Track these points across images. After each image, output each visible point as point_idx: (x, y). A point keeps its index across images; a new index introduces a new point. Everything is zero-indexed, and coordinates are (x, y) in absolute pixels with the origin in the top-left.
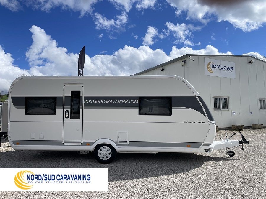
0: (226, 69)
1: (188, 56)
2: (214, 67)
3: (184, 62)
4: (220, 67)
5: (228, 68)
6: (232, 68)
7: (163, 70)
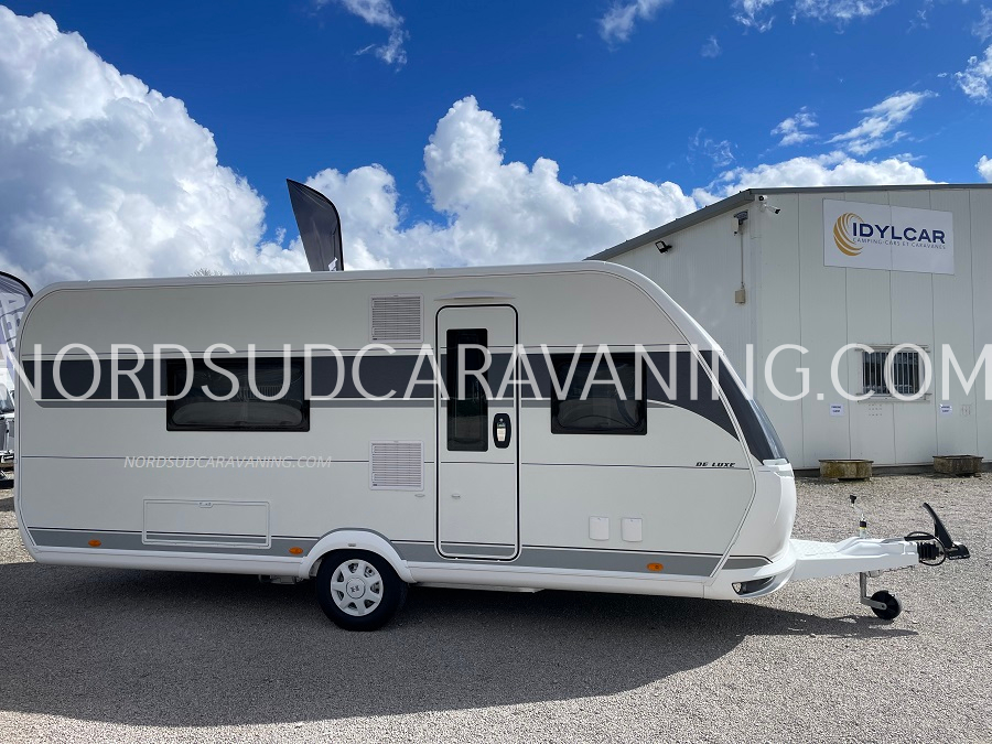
0: (915, 238)
1: (757, 197)
2: (862, 234)
3: (742, 219)
4: (889, 230)
5: (924, 235)
6: (939, 236)
7: (666, 249)
